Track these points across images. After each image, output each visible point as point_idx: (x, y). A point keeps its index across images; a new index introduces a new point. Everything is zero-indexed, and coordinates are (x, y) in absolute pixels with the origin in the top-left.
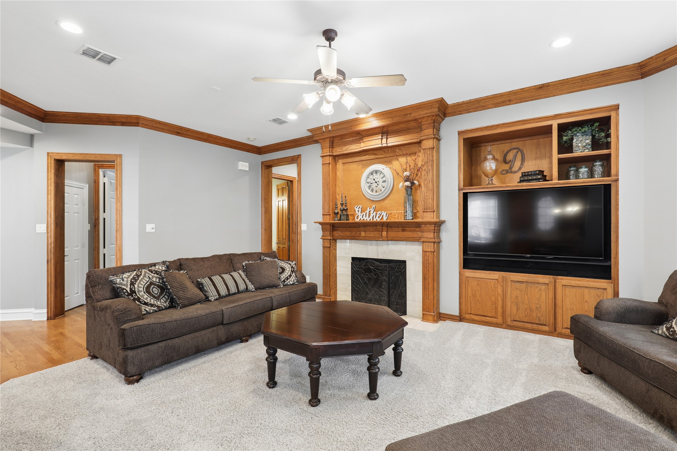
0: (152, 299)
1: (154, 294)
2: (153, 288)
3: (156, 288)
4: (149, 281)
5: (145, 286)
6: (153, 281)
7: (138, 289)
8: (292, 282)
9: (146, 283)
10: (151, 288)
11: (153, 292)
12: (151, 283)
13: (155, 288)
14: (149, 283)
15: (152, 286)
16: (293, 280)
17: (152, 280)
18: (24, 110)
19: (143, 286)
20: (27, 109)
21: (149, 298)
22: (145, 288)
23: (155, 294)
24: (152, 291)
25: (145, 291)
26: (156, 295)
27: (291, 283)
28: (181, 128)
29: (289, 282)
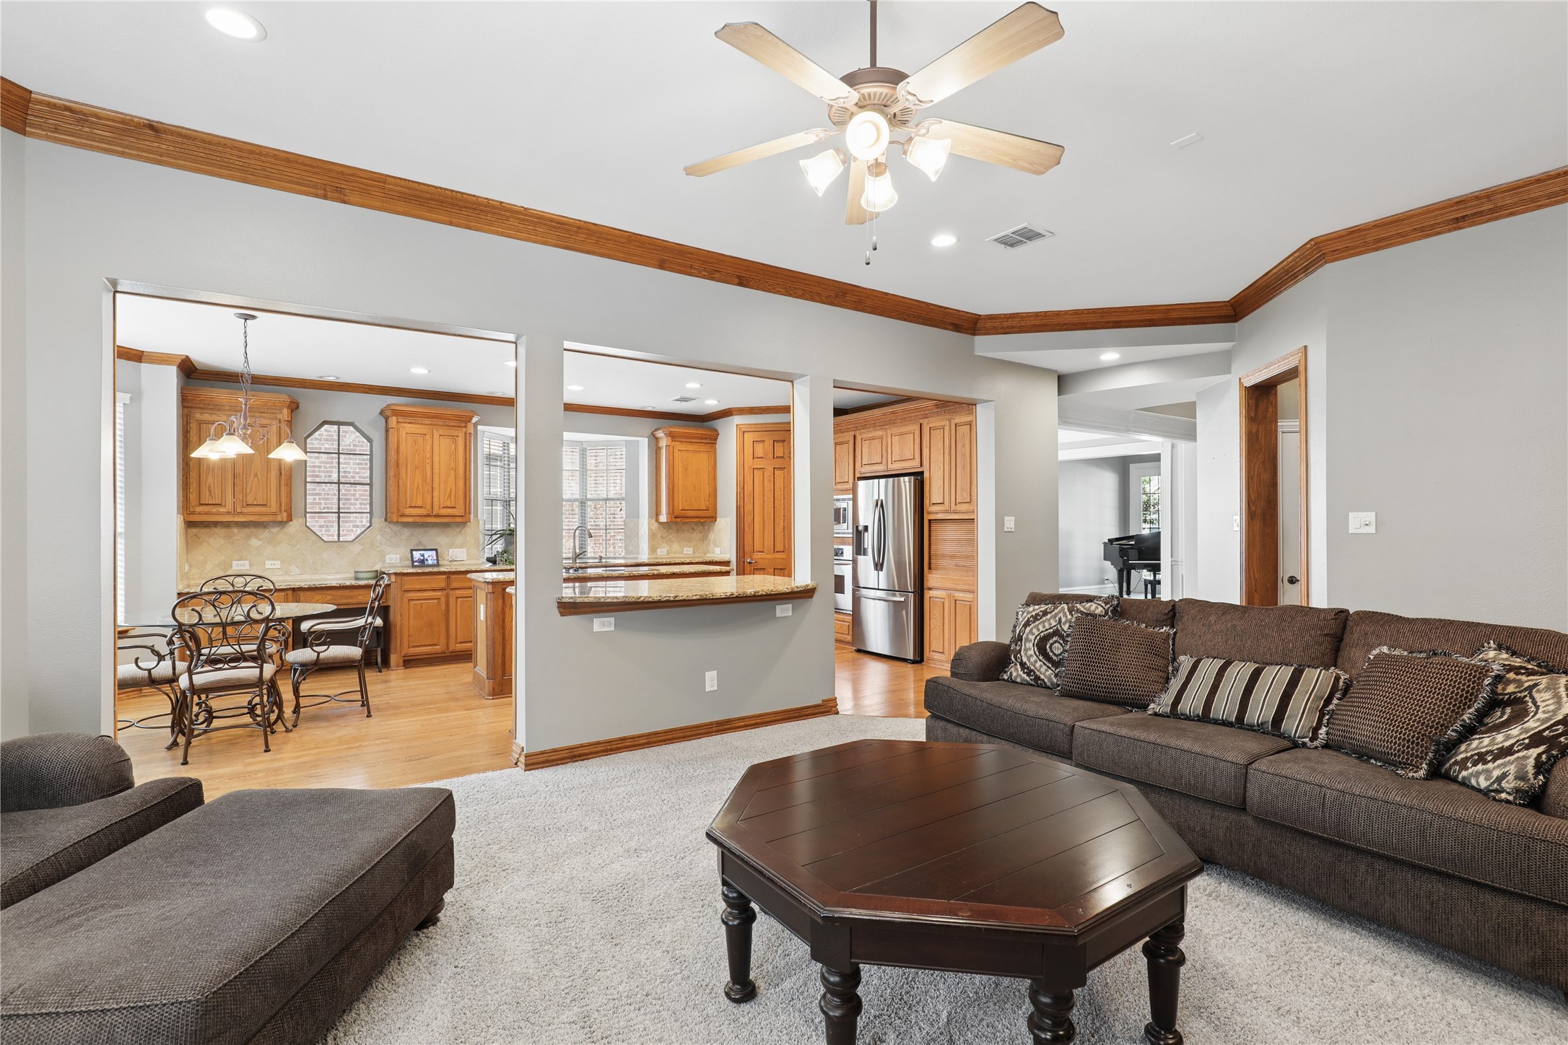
0: (1040, 660)
1: (1051, 654)
2: (1056, 642)
3: (1061, 644)
4: (1054, 626)
5: (1042, 634)
6: (1062, 629)
7: (1027, 635)
8: (1486, 779)
9: (1047, 630)
10: (1051, 641)
11: (1052, 651)
12: (1056, 633)
13: (1059, 643)
14: (1051, 630)
15: (1055, 639)
16: (1496, 773)
17: (1061, 627)
18: (1187, 318)
19: (1037, 633)
20: (1191, 314)
21: (1035, 657)
22: (1038, 637)
23: (1054, 653)
24: (1050, 647)
25: (1036, 642)
26: (1054, 658)
27: (1483, 783)
28: (1460, 202)
29: (1477, 774)
